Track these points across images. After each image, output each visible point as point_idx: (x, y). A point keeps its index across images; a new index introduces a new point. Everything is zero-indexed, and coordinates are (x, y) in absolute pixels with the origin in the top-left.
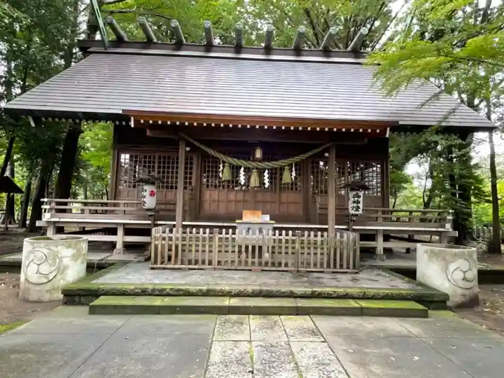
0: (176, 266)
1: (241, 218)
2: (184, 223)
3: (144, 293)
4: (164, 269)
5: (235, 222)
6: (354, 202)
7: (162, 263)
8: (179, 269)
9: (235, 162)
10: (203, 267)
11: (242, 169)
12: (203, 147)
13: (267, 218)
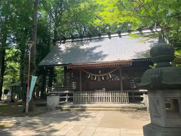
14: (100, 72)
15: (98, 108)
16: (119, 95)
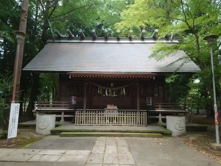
0: (84, 124)
1: (106, 108)
2: (86, 110)
3: (75, 131)
4: (80, 125)
5: (104, 109)
6: (148, 101)
7: (79, 124)
8: (85, 125)
9: (104, 88)
10: (93, 124)
11: (106, 90)
12: (93, 83)
13: (116, 107)
14: (112, 85)
15: (112, 132)
16: (134, 115)
